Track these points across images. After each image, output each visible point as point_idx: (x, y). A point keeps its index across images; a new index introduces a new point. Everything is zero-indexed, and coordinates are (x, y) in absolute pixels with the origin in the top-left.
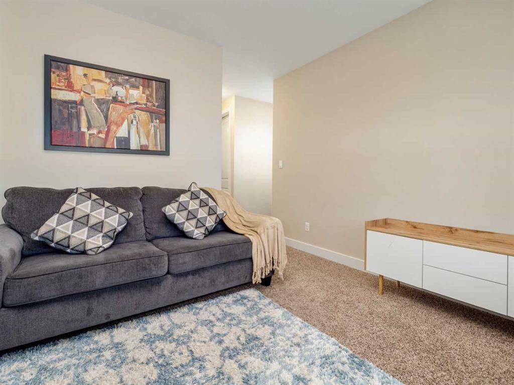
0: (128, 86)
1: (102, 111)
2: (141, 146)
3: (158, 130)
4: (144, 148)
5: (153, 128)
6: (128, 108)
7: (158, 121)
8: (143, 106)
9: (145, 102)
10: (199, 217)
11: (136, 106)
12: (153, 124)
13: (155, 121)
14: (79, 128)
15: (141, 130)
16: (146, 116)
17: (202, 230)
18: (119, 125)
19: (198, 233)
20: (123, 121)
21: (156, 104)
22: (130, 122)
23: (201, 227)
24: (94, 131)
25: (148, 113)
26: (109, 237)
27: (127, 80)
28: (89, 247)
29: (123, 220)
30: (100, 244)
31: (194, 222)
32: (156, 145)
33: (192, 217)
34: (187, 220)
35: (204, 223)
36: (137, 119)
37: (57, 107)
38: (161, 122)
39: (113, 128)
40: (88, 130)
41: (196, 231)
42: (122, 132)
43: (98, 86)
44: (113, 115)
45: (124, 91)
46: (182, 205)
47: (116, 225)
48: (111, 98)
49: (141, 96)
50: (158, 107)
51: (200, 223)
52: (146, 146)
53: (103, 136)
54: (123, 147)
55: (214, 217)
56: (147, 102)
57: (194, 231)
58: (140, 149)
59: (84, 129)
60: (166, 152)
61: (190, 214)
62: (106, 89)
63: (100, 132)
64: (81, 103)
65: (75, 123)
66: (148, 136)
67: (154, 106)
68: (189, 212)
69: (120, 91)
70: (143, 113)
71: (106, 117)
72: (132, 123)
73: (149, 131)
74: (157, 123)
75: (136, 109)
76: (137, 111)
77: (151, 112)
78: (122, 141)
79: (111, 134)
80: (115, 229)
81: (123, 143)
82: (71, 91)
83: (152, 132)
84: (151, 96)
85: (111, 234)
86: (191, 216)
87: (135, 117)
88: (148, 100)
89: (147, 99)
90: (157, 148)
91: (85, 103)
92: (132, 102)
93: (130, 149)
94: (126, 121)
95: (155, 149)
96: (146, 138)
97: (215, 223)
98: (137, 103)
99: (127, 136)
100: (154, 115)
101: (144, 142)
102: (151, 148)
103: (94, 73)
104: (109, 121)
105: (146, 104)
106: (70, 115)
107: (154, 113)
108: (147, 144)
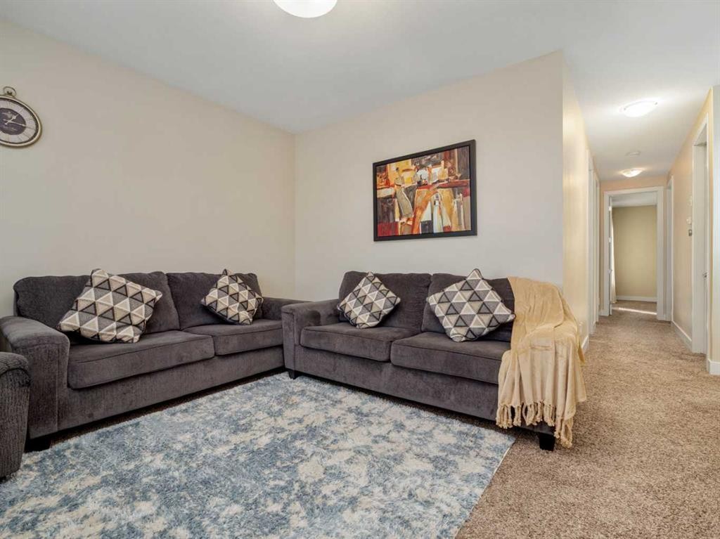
0: (430, 166)
1: (410, 199)
2: (444, 228)
3: (462, 206)
4: (447, 230)
5: (456, 205)
6: (431, 189)
7: (461, 195)
8: (446, 182)
9: (447, 177)
10: (462, 313)
11: (438, 185)
12: (455, 200)
13: (457, 196)
14: (394, 218)
15: (444, 210)
16: (448, 193)
17: (463, 331)
18: (423, 210)
19: (457, 333)
20: (427, 204)
21: (459, 175)
22: (433, 203)
23: (461, 326)
24: (404, 220)
25: (451, 189)
26: (375, 317)
27: (429, 159)
28: (359, 321)
29: (389, 304)
30: (366, 321)
31: (454, 318)
32: (460, 224)
33: (454, 312)
34: (447, 314)
35: (468, 322)
36: (440, 198)
37: (380, 204)
38: (465, 196)
39: (419, 213)
40: (400, 219)
41: (453, 329)
42: (426, 217)
43: (407, 175)
44: (418, 200)
45: (427, 172)
46: (446, 296)
47: (382, 308)
48: (416, 184)
49: (443, 172)
50: (461, 178)
51: (462, 322)
52: (449, 227)
53: (410, 223)
54: (427, 232)
55: (487, 318)
56: (449, 176)
57: (451, 329)
58: (442, 231)
59: (397, 219)
60: (472, 232)
61: (451, 307)
62: (412, 176)
63: (408, 219)
64: (396, 195)
65: (391, 214)
66: (450, 216)
67: (456, 178)
68: (451, 305)
69: (423, 173)
70: (445, 190)
71: (413, 204)
72: (435, 204)
73: (451, 210)
74: (459, 198)
75: (438, 188)
76: (439, 190)
77: (453, 187)
78: (426, 225)
79: (416, 220)
80: (381, 311)
81: (427, 227)
82: (388, 188)
83: (455, 209)
84: (453, 168)
85: (376, 315)
86: (452, 311)
87: (437, 197)
88: (450, 174)
89: (449, 172)
90: (461, 227)
91: (398, 195)
92: (435, 181)
93: (433, 233)
94: (429, 205)
95: (459, 230)
96: (448, 219)
97: (489, 326)
98: (439, 181)
99: (430, 219)
100: (456, 189)
101: (447, 223)
102: (454, 229)
103: (402, 164)
104: (415, 207)
105: (447, 180)
106: (388, 208)
107: (456, 187)
108: (450, 224)
